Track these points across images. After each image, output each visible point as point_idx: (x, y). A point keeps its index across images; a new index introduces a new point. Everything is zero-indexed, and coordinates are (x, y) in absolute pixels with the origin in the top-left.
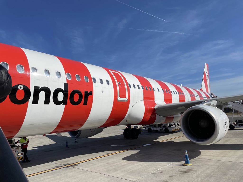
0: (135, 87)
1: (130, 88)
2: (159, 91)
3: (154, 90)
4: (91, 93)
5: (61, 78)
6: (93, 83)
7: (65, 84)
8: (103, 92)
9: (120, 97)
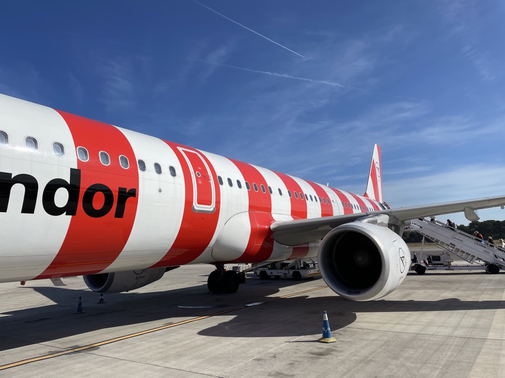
0: (231, 184)
1: (220, 185)
2: (281, 194)
3: (271, 192)
4: (134, 193)
5: (65, 158)
6: (140, 172)
7: (72, 170)
8: (160, 191)
9: (199, 203)
